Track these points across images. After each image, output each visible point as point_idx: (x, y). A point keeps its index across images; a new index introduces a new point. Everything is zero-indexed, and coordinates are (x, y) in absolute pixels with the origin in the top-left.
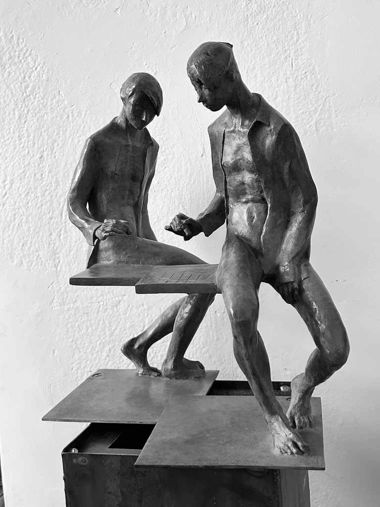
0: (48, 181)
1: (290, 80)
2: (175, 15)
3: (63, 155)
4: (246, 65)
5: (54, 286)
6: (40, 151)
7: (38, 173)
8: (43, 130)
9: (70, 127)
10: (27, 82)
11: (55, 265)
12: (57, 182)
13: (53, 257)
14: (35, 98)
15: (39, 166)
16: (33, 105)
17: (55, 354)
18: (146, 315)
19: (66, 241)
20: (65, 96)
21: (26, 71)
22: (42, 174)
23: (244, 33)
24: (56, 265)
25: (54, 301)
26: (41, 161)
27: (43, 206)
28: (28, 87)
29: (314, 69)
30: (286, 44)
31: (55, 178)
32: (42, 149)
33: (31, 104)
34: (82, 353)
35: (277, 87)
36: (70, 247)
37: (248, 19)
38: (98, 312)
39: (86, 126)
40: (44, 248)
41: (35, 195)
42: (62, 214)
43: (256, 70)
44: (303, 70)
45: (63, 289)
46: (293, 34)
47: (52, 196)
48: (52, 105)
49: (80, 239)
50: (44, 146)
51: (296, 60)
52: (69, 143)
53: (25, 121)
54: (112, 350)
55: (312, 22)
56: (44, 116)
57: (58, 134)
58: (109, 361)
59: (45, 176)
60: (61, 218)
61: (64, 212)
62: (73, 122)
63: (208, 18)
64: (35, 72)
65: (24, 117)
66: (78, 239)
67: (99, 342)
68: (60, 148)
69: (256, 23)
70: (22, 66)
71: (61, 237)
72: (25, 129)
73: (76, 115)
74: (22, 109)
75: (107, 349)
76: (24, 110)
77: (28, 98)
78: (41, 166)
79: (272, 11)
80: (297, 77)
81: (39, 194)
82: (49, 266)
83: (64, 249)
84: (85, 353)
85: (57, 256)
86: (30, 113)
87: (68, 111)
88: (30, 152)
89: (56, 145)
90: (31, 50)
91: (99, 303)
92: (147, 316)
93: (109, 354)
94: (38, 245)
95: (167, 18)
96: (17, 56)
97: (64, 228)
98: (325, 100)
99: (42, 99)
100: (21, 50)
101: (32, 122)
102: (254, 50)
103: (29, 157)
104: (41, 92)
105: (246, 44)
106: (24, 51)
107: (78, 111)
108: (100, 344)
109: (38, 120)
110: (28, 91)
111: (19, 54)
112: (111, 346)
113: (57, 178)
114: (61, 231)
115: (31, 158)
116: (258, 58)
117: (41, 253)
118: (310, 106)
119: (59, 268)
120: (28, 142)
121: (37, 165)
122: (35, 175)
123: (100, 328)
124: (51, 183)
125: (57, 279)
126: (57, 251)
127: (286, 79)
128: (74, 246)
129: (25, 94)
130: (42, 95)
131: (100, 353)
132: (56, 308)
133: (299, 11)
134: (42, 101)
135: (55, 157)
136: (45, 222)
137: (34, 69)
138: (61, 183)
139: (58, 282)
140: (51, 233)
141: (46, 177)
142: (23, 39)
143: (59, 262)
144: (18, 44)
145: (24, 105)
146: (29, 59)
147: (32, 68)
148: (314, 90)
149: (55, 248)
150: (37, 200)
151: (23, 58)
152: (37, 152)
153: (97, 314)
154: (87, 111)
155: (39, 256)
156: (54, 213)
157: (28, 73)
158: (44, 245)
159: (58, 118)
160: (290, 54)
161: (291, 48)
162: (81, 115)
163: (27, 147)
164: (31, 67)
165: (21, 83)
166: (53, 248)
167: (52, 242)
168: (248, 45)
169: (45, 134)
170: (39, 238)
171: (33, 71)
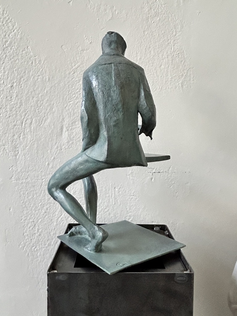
0: (15, 102)
1: (170, 57)
2: (105, 10)
3: (27, 86)
4: (145, 45)
5: (14, 168)
6: (11, 83)
7: (9, 96)
8: (15, 69)
9: (33, 69)
10: (7, 38)
12: (21, 103)
13: (15, 150)
14: (11, 49)
15: (10, 91)
16: (9, 53)
17: (11, 210)
18: (72, 188)
19: (24, 140)
20: (31, 50)
21: (7, 31)
22: (11, 97)
23: (146, 27)
24: (16, 155)
25: (13, 177)
26: (11, 89)
27: (10, 117)
28: (7, 42)
29: (183, 52)
30: (169, 36)
31: (20, 100)
32: (13, 81)
33: (8, 52)
34: (28, 210)
35: (162, 60)
36: (26, 144)
37: (148, 19)
38: (41, 185)
39: (43, 70)
40: (9, 144)
41: (5, 110)
42: (22, 123)
43: (151, 49)
44: (177, 52)
45: (19, 170)
46: (174, 31)
47: (17, 111)
48: (22, 54)
49: (33, 140)
50: (14, 80)
51: (173, 46)
52: (31, 79)
53: (3, 63)
54: (49, 209)
55: (184, 26)
56: (16, 61)
57: (25, 72)
58: (46, 215)
59: (13, 98)
60: (22, 126)
61: (24, 122)
62: (35, 66)
63: (125, 15)
64: (13, 33)
65: (3, 60)
66: (32, 139)
67: (40, 204)
68: (25, 82)
69: (153, 22)
70: (5, 28)
71: (21, 137)
72: (3, 68)
73: (37, 62)
75: (45, 208)
76: (3, 56)
77: (7, 48)
78: (11, 92)
79: (163, 16)
80: (173, 55)
81: (8, 109)
82: (11, 155)
83: (22, 145)
84: (31, 210)
85: (17, 149)
86: (7, 58)
87: (33, 60)
88: (5, 82)
89: (23, 79)
90: (12, 19)
91: (42, 179)
93: (46, 211)
94: (5, 141)
95: (101, 11)
96: (2, 21)
97: (23, 132)
98: (188, 70)
99: (16, 50)
100: (5, 17)
101: (8, 64)
102: (150, 37)
103: (4, 86)
104: (16, 46)
105: (146, 33)
106: (7, 19)
107: (39, 60)
108: (41, 205)
109: (12, 63)
110: (7, 44)
112: (48, 206)
113: (21, 100)
114: (21, 134)
115: (5, 86)
116: (152, 42)
117: (6, 147)
118: (179, 73)
119: (17, 157)
120: (4, 76)
121: (8, 91)
122: (7, 97)
123: (42, 195)
124: (17, 103)
125: (16, 163)
126: (17, 146)
127: (167, 56)
128: (29, 144)
129: (5, 46)
130: (16, 47)
131: (40, 210)
132: (14, 182)
133: (178, 18)
134: (16, 51)
135: (21, 87)
137: (12, 31)
138: (24, 104)
139: (17, 166)
140: (14, 135)
141: (14, 99)
142: (7, 11)
143: (18, 153)
144: (3, 14)
145: (3, 53)
146: (10, 24)
147: (11, 30)
148: (182, 64)
149: (16, 144)
150: (7, 113)
151: (6, 23)
152: (10, 82)
153: (41, 187)
154: (45, 60)
155: (5, 148)
156: (18, 122)
157: (8, 33)
158: (9, 141)
159: (26, 63)
160: (171, 42)
161: (171, 39)
162: (41, 63)
163: (3, 79)
164: (11, 29)
165: (3, 39)
166: (15, 144)
167: (15, 140)
169: (16, 72)
170: (6, 137)
171: (12, 32)
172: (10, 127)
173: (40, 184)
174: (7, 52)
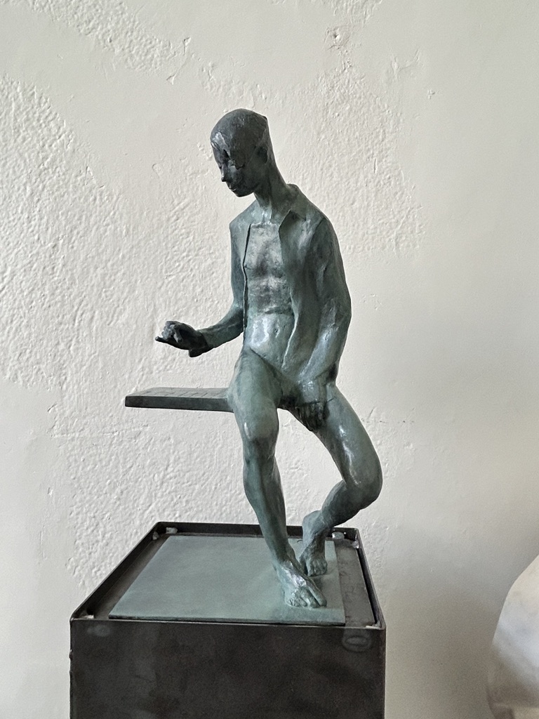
0: (61, 277)
1: (371, 185)
2: (241, 93)
3: (84, 246)
4: (321, 161)
5: (57, 409)
6: (54, 238)
7: (48, 266)
8: (60, 213)
9: (96, 212)
10: (46, 151)
11: (60, 383)
12: (72, 279)
13: (59, 372)
14: (54, 173)
15: (50, 256)
16: (51, 181)
17: (51, 494)
18: (171, 451)
19: (77, 354)
20: (94, 172)
21: (46, 138)
22: (53, 268)
23: (322, 124)
24: (62, 382)
25: (55, 428)
26: (54, 251)
27: (51, 308)
28: (47, 158)
29: (399, 174)
30: (370, 143)
31: (70, 273)
32: (57, 236)
33: (49, 179)
34: (85, 494)
35: (356, 190)
36: (82, 361)
37: (328, 108)
38: (111, 445)
39: (117, 213)
40: (47, 360)
41: (42, 293)
42: (74, 320)
43: (332, 169)
44: (387, 174)
45: (68, 413)
46: (379, 132)
47: (64, 296)
48: (75, 182)
49: (95, 352)
50: (60, 232)
51: (379, 162)
52: (93, 231)
53: (39, 200)
54: (125, 492)
55: (401, 120)
56: (63, 196)
57: (80, 219)
58: (120, 505)
59: (57, 269)
60: (74, 325)
61: (77, 318)
62: (100, 206)
63: (281, 101)
64: (58, 141)
65: (38, 194)
66: (92, 352)
67: (109, 481)
68: (81, 237)
69: (337, 114)
70: (42, 132)
71: (71, 348)
72: (38, 209)
73: (106, 198)
74: (36, 184)
75: (118, 490)
76: (38, 186)
77: (46, 171)
78: (53, 257)
79: (357, 103)
80: (379, 182)
81: (47, 292)
82: (52, 384)
83: (74, 364)
84: (90, 494)
85: (64, 371)
86: (46, 190)
87: (96, 193)
88: (41, 239)
89: (75, 232)
90: (56, 114)
91: (113, 433)
92: (174, 452)
93: (121, 497)
94: (41, 355)
95: (231, 96)
96: (36, 118)
97: (76, 336)
98: (409, 211)
99: (64, 174)
100: (44, 111)
101: (48, 201)
102: (332, 144)
103: (39, 245)
104: (63, 166)
105: (323, 137)
106: (47, 114)
107: (108, 193)
108: (109, 484)
109: (56, 199)
110: (46, 163)
111: (40, 116)
112: (123, 486)
113: (72, 274)
114: (71, 340)
115: (41, 246)
116: (336, 155)
117: (43, 366)
118: (392, 216)
119: (64, 387)
120: (39, 226)
121: (48, 255)
122: (44, 268)
123: (111, 464)
124: (65, 279)
125: (62, 400)
126: (64, 366)
127: (367, 182)
128: (87, 360)
129: (41, 167)
130: (64, 169)
131: (108, 495)
132: (56, 436)
133: (388, 107)
134: (63, 177)
135: (72, 247)
136: (53, 327)
137: (57, 137)
138: (77, 281)
139: (63, 404)
140: (59, 342)
141: (58, 272)
142: (47, 99)
143: (66, 379)
144: (39, 104)
145: (39, 180)
146: (52, 124)
147: (55, 135)
148: (398, 199)
149: (62, 361)
150: (44, 299)
151: (44, 122)
152: (50, 239)
153: (109, 448)
154: (120, 194)
155: (39, 369)
156: (65, 317)
157: (48, 141)
158: (47, 356)
159: (82, 200)
160: (373, 154)
161: (375, 147)
162: (112, 198)
163: (37, 232)
164: (54, 133)
165: (38, 153)
166: (59, 361)
167: (59, 354)
168: (326, 138)
169: (64, 218)
170: (43, 348)
171: (55, 140)
172: (51, 326)
173: (109, 442)
174: (47, 178)
